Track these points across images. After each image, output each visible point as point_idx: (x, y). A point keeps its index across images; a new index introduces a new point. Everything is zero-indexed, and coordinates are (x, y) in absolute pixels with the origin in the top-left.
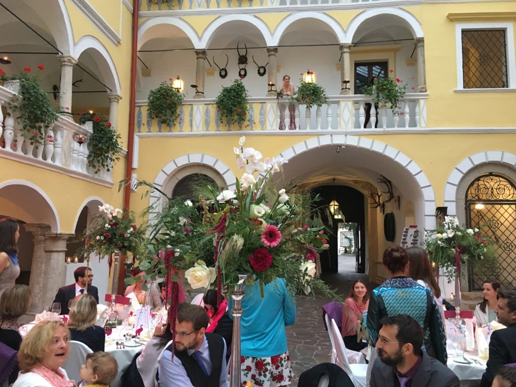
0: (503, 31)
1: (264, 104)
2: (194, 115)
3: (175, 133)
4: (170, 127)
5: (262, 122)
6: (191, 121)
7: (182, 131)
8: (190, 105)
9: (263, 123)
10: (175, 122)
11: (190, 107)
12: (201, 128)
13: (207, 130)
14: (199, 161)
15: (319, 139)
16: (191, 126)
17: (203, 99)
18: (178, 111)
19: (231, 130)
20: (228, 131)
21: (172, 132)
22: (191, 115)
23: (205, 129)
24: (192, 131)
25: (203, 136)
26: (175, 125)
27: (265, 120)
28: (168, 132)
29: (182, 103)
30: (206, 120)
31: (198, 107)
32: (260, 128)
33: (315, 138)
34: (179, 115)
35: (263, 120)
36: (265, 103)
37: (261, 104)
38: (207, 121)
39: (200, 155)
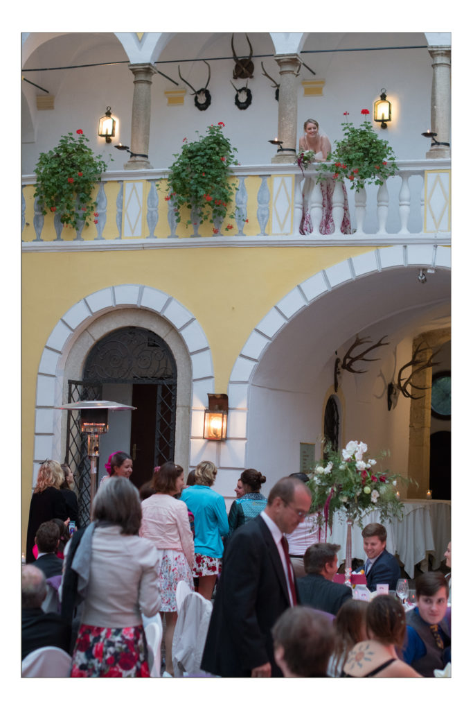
1: (268, 179)
2: (125, 204)
3: (89, 242)
4: (77, 229)
5: (263, 216)
6: (120, 215)
7: (103, 239)
8: (118, 181)
9: (264, 219)
10: (87, 220)
11: (118, 186)
12: (138, 232)
13: (152, 235)
14: (133, 301)
15: (378, 253)
16: (120, 226)
17: (144, 170)
18: (95, 196)
19: (200, 236)
20: (192, 236)
21: (83, 240)
22: (120, 204)
23: (148, 234)
24: (120, 238)
25: (143, 247)
26: (88, 224)
27: (269, 215)
28: (74, 240)
29: (102, 180)
30: (151, 212)
31: (134, 188)
32: (259, 232)
33: (371, 253)
34: (96, 204)
35: (265, 213)
36: (270, 175)
37: (261, 179)
38: (152, 217)
39: (137, 289)
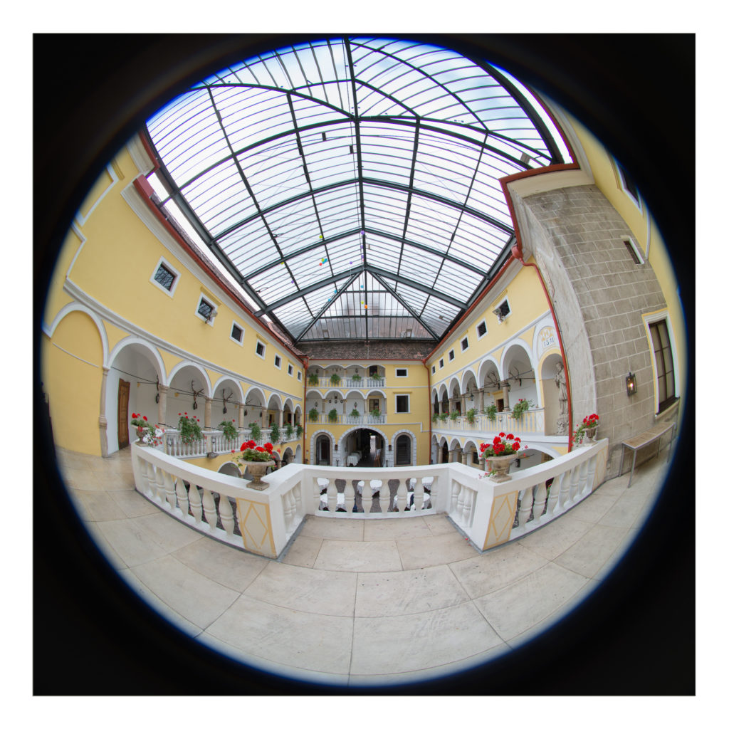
0: (407, 397)
6: (321, 420)
10: (317, 420)
11: (321, 416)
12: (324, 422)
14: (324, 431)
17: (325, 414)
18: (318, 417)
20: (332, 423)
21: (316, 423)
24: (321, 423)
25: (325, 425)
27: (343, 421)
29: (319, 414)
30: (326, 420)
32: (341, 423)
33: (357, 426)
37: (341, 416)
